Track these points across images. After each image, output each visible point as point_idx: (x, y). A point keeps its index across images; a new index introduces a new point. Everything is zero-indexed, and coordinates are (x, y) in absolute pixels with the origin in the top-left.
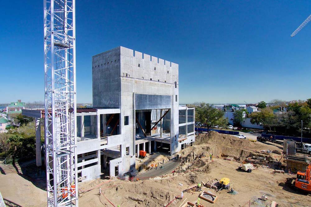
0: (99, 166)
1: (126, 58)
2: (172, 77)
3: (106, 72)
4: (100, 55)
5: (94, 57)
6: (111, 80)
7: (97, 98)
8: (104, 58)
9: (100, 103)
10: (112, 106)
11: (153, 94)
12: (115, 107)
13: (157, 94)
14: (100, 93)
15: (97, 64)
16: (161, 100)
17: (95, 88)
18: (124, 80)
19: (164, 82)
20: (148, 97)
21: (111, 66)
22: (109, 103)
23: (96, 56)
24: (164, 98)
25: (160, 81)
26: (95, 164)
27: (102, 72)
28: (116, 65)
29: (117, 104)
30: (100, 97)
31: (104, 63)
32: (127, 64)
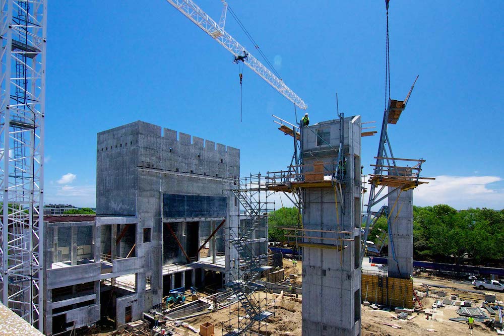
0: (98, 306)
1: (149, 138)
2: (228, 168)
3: (118, 159)
4: (108, 132)
5: (99, 134)
6: (125, 171)
7: (104, 200)
8: (116, 136)
9: (107, 208)
10: (125, 213)
11: (194, 195)
12: (130, 214)
13: (203, 195)
14: (108, 191)
15: (104, 146)
16: (210, 204)
17: (100, 182)
18: (144, 173)
19: (215, 176)
20: (186, 199)
21: (125, 150)
22: (121, 208)
23: (103, 133)
24: (215, 200)
25: (207, 174)
26: (91, 302)
27: (112, 159)
28: (132, 148)
29: (132, 209)
30: (108, 198)
31: (115, 145)
32: (150, 148)
